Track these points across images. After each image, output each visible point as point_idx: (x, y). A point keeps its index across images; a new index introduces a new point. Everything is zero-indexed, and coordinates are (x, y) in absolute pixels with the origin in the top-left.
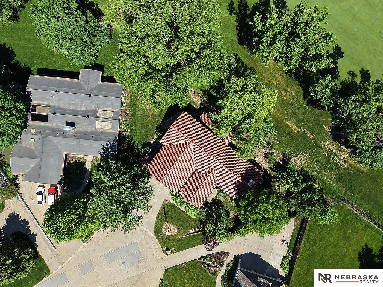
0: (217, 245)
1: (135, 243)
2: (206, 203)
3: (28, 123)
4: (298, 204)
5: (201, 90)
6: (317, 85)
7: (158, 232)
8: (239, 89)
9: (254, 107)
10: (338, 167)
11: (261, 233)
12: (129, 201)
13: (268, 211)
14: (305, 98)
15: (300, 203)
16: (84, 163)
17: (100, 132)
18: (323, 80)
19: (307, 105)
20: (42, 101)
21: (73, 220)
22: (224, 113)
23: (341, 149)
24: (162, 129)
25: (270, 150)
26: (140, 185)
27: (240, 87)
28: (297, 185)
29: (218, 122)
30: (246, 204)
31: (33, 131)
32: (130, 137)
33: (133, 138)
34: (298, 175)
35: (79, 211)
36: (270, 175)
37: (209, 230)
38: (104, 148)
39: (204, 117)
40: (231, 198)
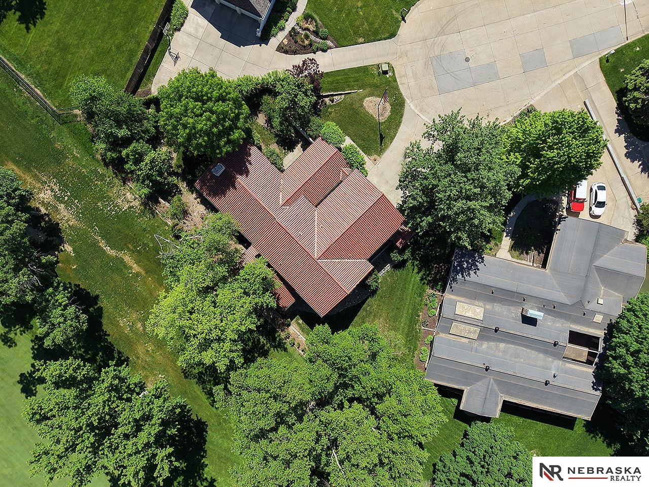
0: (296, 67)
1: (441, 91)
2: (306, 145)
3: (605, 334)
4: (140, 121)
5: (285, 350)
6: (72, 331)
7: (398, 106)
8: (215, 345)
9: (193, 308)
10: (58, 177)
11: (213, 76)
12: (444, 167)
13: (194, 113)
14: (100, 309)
15: (136, 121)
16: (514, 247)
17: (479, 300)
18: (59, 339)
19: (97, 297)
20: (575, 369)
21: (551, 148)
22: (248, 303)
23: (49, 208)
24: (366, 289)
25: (177, 224)
26: (420, 193)
27: (212, 349)
28: (137, 154)
29: (263, 288)
30: (233, 132)
31: (598, 318)
32: (424, 283)
33: (420, 280)
34: (132, 172)
35: (536, 163)
36: (183, 180)
37: (306, 95)
38: (475, 269)
39: (287, 301)
40: (260, 148)
